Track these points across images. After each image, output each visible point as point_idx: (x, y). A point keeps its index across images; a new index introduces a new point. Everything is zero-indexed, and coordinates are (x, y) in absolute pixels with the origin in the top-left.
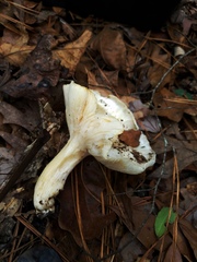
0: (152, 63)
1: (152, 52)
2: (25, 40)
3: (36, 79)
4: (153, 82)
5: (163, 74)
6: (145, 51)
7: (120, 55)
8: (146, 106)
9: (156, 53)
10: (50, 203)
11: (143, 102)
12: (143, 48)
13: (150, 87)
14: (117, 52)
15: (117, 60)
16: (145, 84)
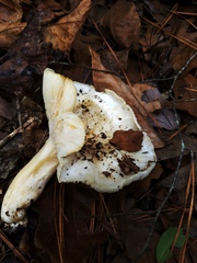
0: (176, 43)
1: (178, 29)
2: (19, 16)
3: (20, 65)
4: (175, 66)
5: (189, 56)
6: (169, 29)
7: (132, 31)
8: (164, 96)
9: (183, 30)
10: (19, 215)
11: (161, 91)
12: (167, 25)
13: (172, 72)
14: (130, 29)
15: (129, 38)
16: (166, 68)
